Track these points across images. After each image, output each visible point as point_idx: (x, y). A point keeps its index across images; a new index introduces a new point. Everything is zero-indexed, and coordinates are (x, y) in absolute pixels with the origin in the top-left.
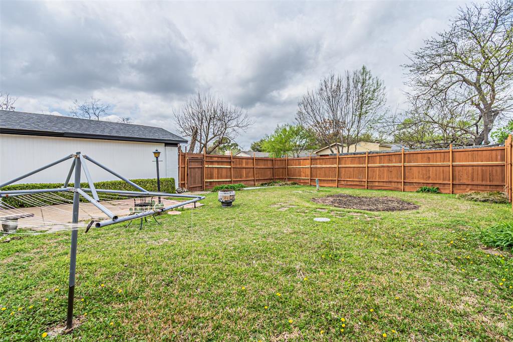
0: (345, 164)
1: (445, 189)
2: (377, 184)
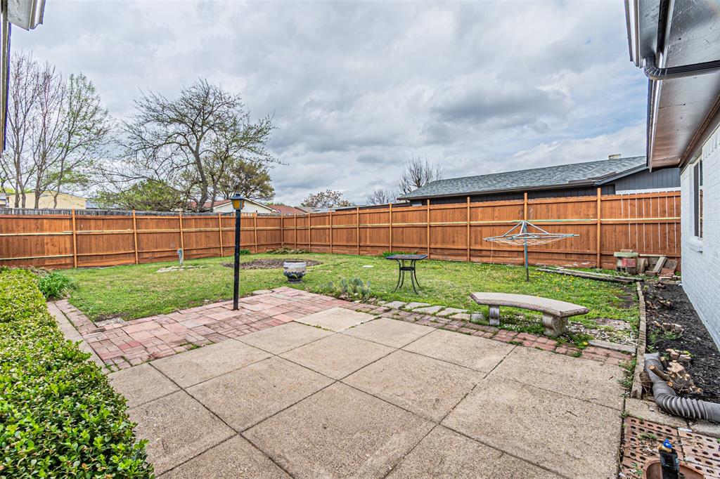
0: (146, 229)
1: (252, 250)
2: (195, 252)
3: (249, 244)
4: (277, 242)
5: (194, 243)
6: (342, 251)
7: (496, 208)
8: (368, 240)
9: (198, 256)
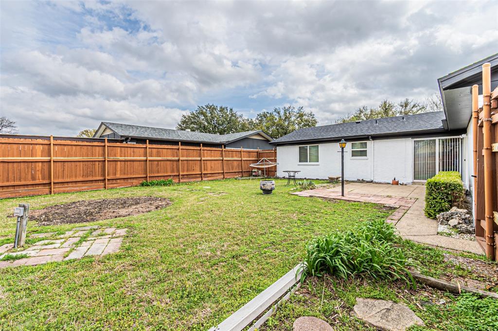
6: (78, 188)
7: (212, 151)
8: (119, 172)
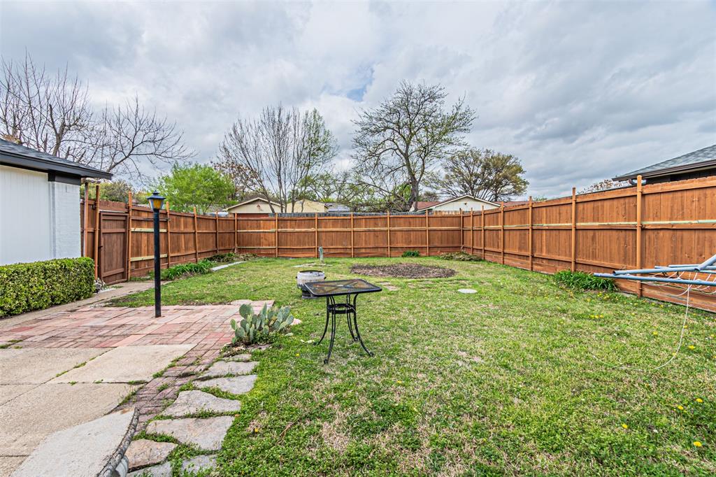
1: (423, 252)
3: (420, 246)
4: (456, 245)
5: (364, 242)
6: (514, 263)
8: (544, 249)
9: (367, 255)
